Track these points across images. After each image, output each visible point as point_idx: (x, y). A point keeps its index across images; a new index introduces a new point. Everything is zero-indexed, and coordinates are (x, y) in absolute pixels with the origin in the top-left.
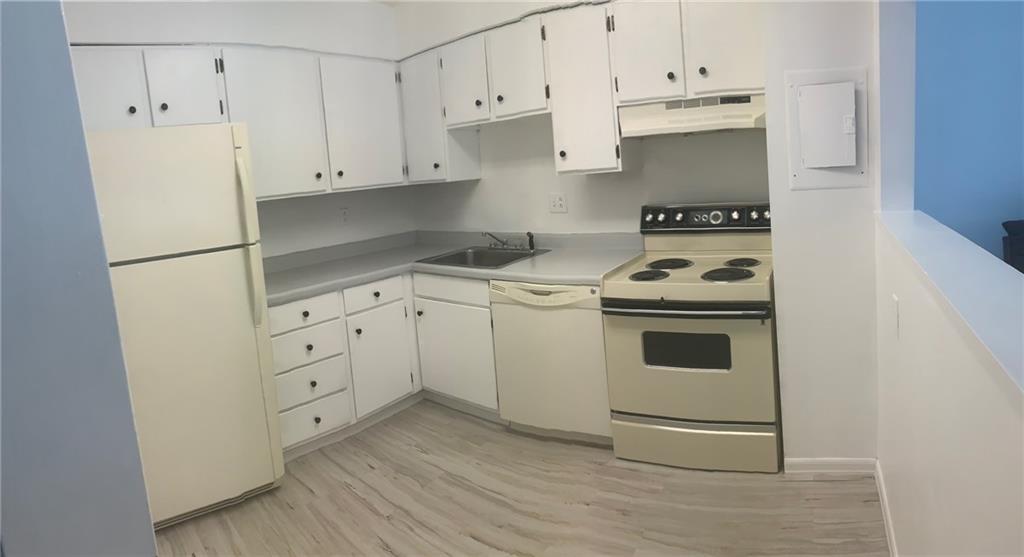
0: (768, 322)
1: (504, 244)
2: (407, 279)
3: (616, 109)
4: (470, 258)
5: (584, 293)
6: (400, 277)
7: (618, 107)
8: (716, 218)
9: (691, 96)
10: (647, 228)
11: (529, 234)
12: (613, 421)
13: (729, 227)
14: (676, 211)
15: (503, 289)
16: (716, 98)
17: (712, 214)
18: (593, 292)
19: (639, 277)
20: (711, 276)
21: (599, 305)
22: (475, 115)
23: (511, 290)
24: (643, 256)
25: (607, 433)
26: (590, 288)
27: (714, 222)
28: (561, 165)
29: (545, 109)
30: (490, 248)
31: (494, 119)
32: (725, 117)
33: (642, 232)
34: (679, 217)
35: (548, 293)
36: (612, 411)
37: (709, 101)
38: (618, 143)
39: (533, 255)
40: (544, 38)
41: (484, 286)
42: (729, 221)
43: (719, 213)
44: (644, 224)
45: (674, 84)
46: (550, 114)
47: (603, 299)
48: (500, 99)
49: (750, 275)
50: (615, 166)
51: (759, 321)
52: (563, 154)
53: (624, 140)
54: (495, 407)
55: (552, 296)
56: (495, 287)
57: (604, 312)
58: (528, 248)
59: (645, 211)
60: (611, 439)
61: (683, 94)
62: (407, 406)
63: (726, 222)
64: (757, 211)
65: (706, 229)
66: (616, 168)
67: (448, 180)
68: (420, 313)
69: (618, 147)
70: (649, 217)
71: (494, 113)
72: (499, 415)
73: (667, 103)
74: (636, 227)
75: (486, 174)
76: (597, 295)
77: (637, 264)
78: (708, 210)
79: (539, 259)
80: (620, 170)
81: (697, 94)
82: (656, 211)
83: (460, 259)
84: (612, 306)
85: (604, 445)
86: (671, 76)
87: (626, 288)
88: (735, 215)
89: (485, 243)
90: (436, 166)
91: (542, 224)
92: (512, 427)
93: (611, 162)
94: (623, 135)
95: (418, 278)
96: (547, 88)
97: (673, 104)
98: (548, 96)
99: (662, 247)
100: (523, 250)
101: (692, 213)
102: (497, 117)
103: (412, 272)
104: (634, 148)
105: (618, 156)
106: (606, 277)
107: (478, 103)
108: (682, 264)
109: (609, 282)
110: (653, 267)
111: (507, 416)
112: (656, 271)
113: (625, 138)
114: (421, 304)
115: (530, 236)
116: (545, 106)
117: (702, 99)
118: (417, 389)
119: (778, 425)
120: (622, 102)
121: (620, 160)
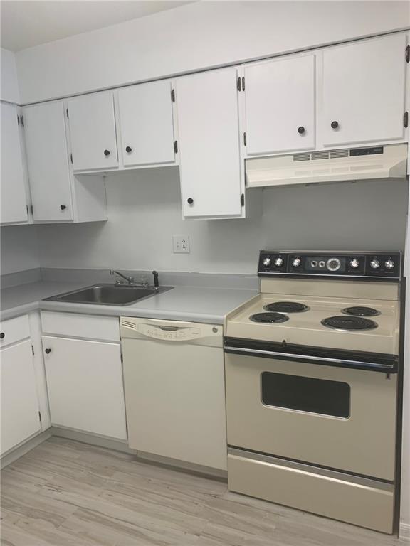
0: (394, 376)
1: (130, 282)
2: (34, 319)
3: (243, 160)
4: (97, 295)
5: (206, 331)
6: (27, 316)
7: (245, 159)
8: (334, 265)
9: (320, 148)
10: (264, 271)
11: (154, 272)
12: (229, 455)
13: (346, 274)
14: (293, 257)
15: (133, 325)
16: (346, 150)
17: (330, 261)
18: (215, 330)
19: (258, 318)
20: (331, 323)
21: (221, 344)
22: (104, 164)
23: (141, 326)
24: (259, 298)
25: (222, 467)
26: (212, 326)
27: (331, 270)
28: (187, 210)
29: (173, 162)
30: (116, 285)
31: (121, 168)
32: (353, 169)
33: (260, 275)
34: (296, 263)
35: (176, 329)
36: (229, 446)
37: (337, 154)
38: (243, 192)
39: (157, 292)
40: (173, 100)
41: (115, 322)
42: (348, 269)
43: (338, 261)
44: (261, 267)
45: (303, 138)
46: (178, 166)
47: (225, 338)
48: (129, 150)
49: (372, 326)
50: (239, 213)
51: (384, 374)
52: (190, 201)
53: (249, 190)
54: (124, 437)
55: (178, 331)
56: (125, 323)
57: (226, 351)
58: (153, 286)
59: (263, 255)
60: (226, 472)
61: (312, 146)
62: (37, 444)
63: (344, 270)
64: (377, 260)
65: (323, 275)
66: (240, 215)
67: (77, 221)
68: (48, 351)
69: (242, 196)
70: (267, 262)
71: (121, 162)
72: (128, 445)
73: (294, 155)
74: (253, 270)
75: (113, 216)
76: (220, 333)
77: (254, 306)
78: (327, 257)
79: (162, 296)
80: (244, 216)
81: (326, 146)
82: (274, 256)
83: (87, 296)
84: (233, 345)
85: (219, 478)
86: (301, 130)
87: (245, 328)
88: (354, 264)
89: (112, 281)
90: (63, 207)
91: (167, 263)
92: (139, 456)
93: (236, 210)
94: (249, 186)
95: (45, 315)
96: (176, 144)
97: (300, 157)
98: (176, 151)
99: (277, 290)
100: (148, 287)
101: (309, 259)
102: (126, 166)
103: (39, 310)
104: (256, 197)
105: (242, 204)
106: (229, 317)
107: (107, 153)
108: (299, 308)
109: (232, 322)
110: (270, 309)
111: (134, 445)
112: (275, 313)
113: (250, 188)
114: (50, 342)
115: (155, 274)
116: (173, 160)
117: (332, 151)
118: (46, 426)
119: (397, 484)
120: (249, 155)
121: (244, 208)
